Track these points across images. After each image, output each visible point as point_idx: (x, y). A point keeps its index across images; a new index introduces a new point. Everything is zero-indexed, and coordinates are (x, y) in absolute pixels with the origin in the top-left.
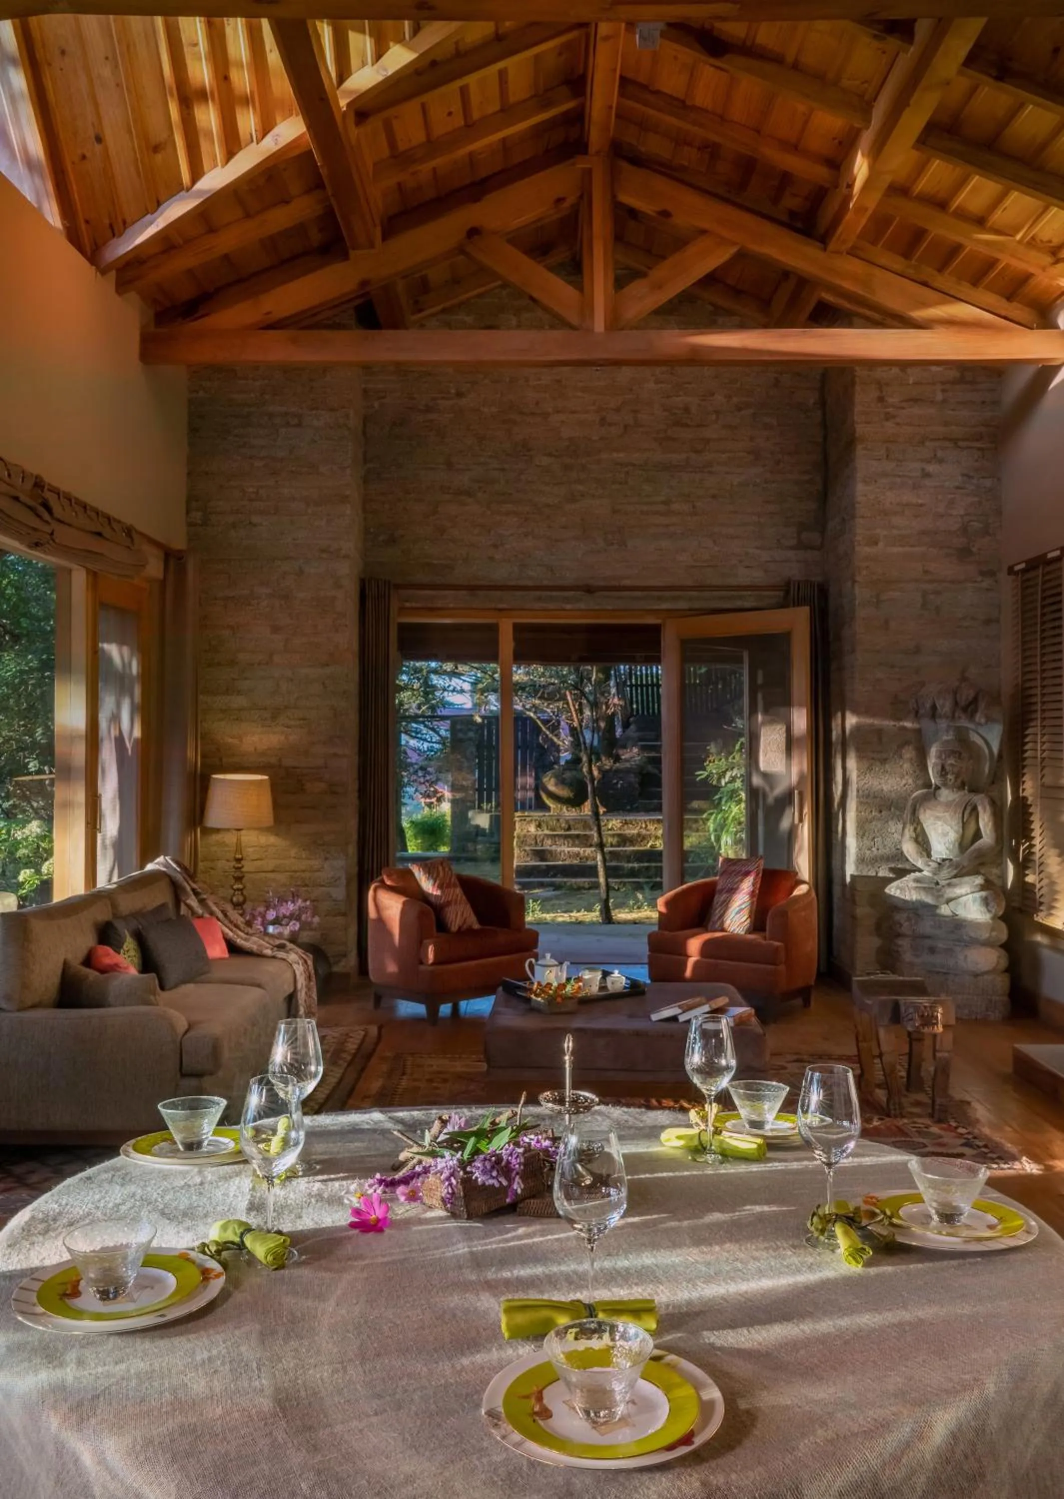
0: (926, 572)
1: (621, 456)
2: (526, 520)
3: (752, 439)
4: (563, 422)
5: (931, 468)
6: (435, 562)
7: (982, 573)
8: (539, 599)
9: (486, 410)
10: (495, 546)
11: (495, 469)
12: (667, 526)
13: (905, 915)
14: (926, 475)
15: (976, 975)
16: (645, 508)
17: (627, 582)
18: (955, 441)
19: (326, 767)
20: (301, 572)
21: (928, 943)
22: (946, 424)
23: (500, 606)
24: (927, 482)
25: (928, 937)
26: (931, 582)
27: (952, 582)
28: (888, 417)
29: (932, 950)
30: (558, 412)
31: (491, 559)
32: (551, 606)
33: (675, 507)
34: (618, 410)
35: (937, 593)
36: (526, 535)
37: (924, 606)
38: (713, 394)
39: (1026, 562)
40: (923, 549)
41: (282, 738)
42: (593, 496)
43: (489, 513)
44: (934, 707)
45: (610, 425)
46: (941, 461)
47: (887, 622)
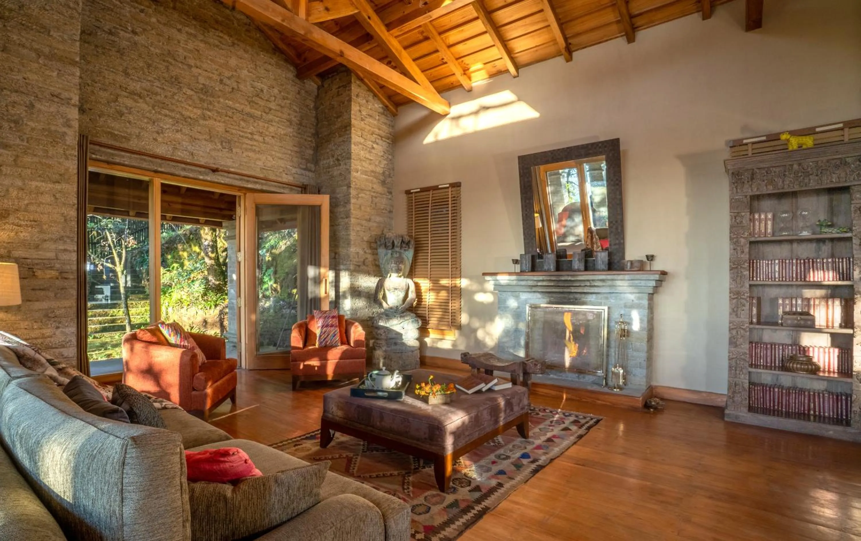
0: (373, 188)
1: (230, 103)
2: (177, 122)
3: (289, 115)
4: (200, 74)
5: (375, 146)
6: (116, 133)
7: (388, 192)
8: (184, 169)
9: (152, 49)
10: (158, 133)
11: (157, 87)
12: (252, 145)
13: (383, 331)
14: (373, 148)
15: (412, 351)
16: (242, 134)
17: (232, 170)
18: (382, 137)
19: (57, 259)
20: (32, 106)
21: (394, 341)
22: (379, 129)
23: (160, 169)
24: (373, 151)
25: (393, 339)
26: (374, 192)
27: (381, 194)
28: (362, 120)
29: (396, 344)
30: (197, 67)
31: (155, 140)
32: (191, 175)
33: (256, 137)
34: (229, 78)
35: (376, 197)
36: (177, 131)
37: (372, 202)
38: (273, 88)
39: (420, 189)
40: (372, 178)
41: (12, 234)
42: (215, 120)
43: (154, 112)
44: (393, 243)
45: (225, 84)
46: (377, 144)
47: (360, 207)
